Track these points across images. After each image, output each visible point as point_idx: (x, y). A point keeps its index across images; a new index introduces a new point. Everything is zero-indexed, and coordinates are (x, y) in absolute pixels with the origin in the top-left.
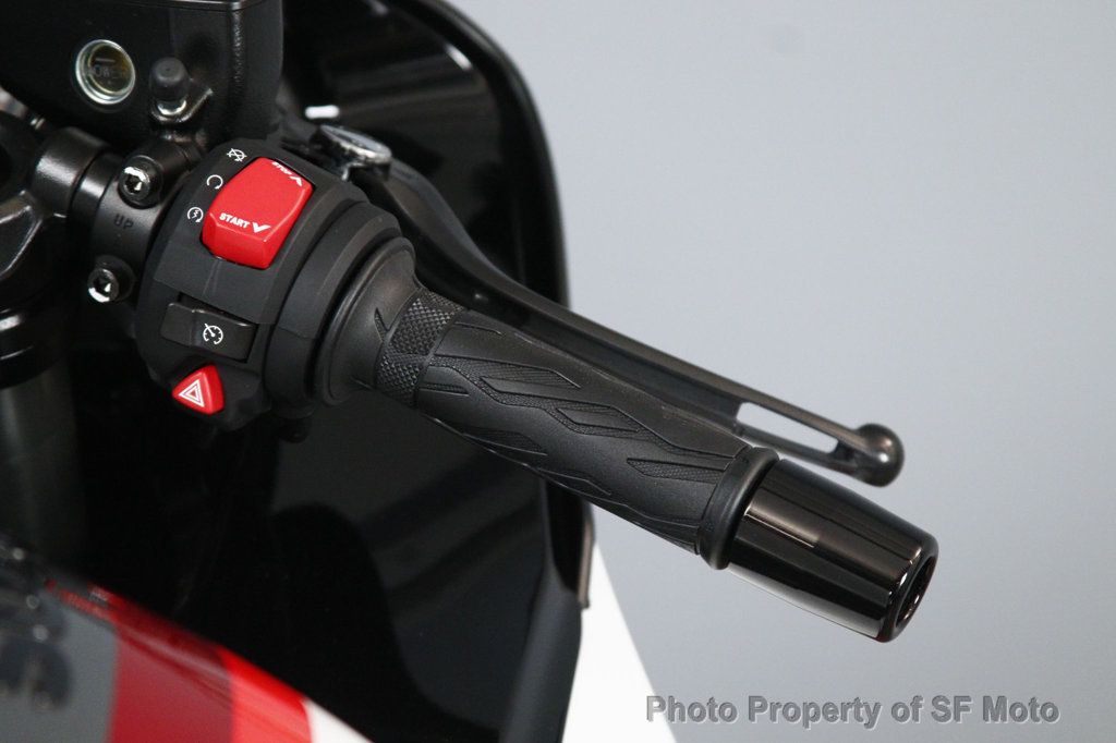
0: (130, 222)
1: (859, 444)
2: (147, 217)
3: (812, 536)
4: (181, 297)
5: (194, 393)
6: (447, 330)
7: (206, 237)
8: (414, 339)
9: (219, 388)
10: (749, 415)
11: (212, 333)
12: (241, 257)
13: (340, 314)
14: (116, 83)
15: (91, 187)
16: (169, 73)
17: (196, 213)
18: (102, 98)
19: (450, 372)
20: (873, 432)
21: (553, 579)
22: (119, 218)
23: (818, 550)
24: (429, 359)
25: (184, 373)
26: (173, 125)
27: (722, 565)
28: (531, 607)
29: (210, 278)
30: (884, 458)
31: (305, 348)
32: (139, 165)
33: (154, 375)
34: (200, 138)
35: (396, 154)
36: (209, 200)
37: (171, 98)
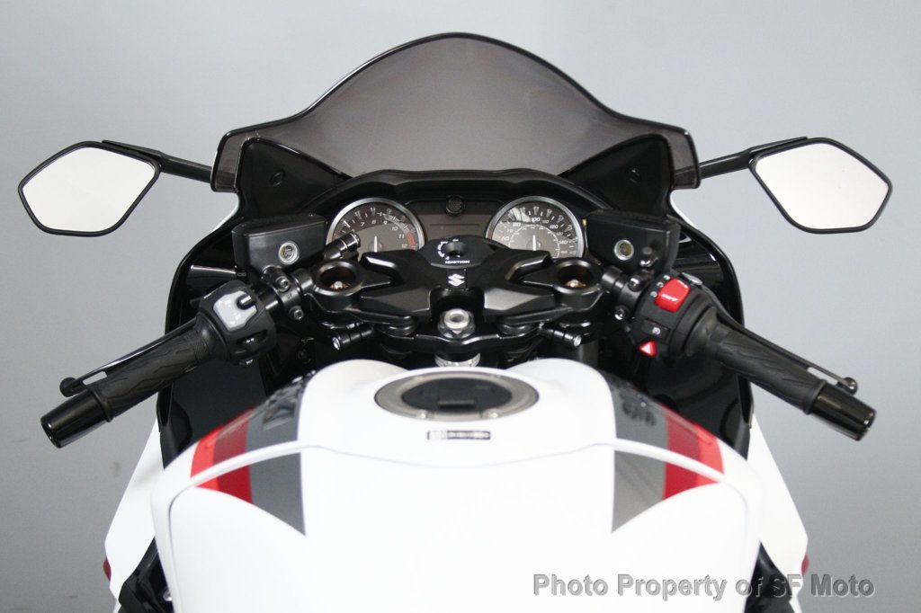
0: (631, 296)
1: (845, 383)
2: (636, 295)
3: (838, 406)
4: (648, 319)
5: (647, 349)
6: (728, 336)
7: (657, 301)
8: (717, 337)
9: (655, 348)
10: (811, 370)
11: (656, 331)
12: (667, 307)
13: (696, 328)
14: (626, 254)
15: (619, 285)
16: (647, 251)
17: (654, 294)
18: (622, 258)
19: (727, 348)
20: (849, 380)
21: (742, 421)
22: (627, 294)
23: (840, 411)
24: (721, 344)
25: (644, 343)
26: (645, 267)
27: (809, 413)
28: (737, 427)
29: (657, 314)
30: (852, 388)
31: (683, 337)
32: (636, 278)
33: (633, 342)
34: (653, 272)
35: (704, 284)
36: (659, 290)
37: (646, 259)
